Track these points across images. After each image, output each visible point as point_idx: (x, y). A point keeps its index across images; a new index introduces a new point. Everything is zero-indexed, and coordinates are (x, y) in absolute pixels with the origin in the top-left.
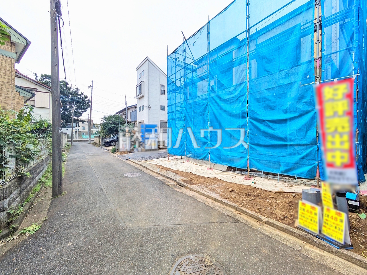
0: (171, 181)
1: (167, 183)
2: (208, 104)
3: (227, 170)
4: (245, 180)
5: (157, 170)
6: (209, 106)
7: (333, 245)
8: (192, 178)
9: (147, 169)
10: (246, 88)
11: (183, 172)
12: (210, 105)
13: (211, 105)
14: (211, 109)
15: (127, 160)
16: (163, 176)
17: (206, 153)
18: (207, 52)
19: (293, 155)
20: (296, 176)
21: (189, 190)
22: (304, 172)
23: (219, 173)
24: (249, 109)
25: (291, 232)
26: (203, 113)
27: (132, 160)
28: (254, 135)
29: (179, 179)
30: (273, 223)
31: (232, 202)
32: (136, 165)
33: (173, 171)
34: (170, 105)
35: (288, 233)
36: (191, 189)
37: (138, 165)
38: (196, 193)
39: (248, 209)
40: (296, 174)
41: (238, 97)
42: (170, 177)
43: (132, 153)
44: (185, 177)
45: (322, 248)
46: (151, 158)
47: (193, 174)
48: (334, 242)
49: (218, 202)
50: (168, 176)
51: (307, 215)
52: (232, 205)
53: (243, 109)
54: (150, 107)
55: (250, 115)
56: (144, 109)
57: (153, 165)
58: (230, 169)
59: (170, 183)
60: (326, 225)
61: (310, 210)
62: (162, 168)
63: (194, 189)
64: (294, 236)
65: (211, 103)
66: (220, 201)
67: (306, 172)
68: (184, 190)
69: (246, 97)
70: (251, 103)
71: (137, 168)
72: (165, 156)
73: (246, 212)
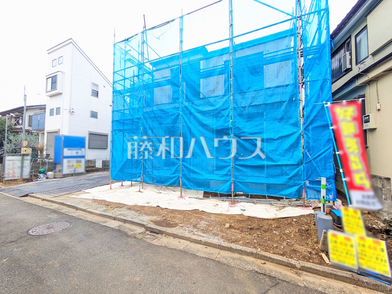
0: (133, 227)
1: (130, 233)
2: (179, 114)
3: (204, 197)
4: (231, 207)
5: (100, 209)
6: (180, 117)
7: (383, 281)
8: (165, 216)
9: (77, 209)
10: (229, 101)
11: (145, 206)
12: (182, 116)
13: (184, 117)
14: (184, 121)
15: (27, 195)
16: (115, 219)
17: (176, 176)
18: (178, 51)
19: (281, 175)
20: (284, 197)
21: (171, 237)
22: (292, 193)
23: (196, 202)
24: (233, 125)
25: (335, 275)
26: (172, 125)
27: (38, 196)
28: (239, 154)
29: (145, 219)
30: (311, 268)
31: (243, 245)
32: (50, 204)
33: (130, 208)
34: (116, 111)
35: (332, 278)
36: (175, 236)
37: (53, 204)
38: (185, 241)
39: (270, 252)
40: (285, 195)
41: (220, 110)
42: (129, 219)
43: (33, 182)
44: (153, 216)
45: (374, 288)
46: (79, 188)
47: (162, 209)
48: (381, 277)
49: (225, 250)
50: (125, 218)
51: (341, 248)
52: (249, 251)
53: (227, 124)
54: (72, 110)
55: (234, 131)
56: (61, 113)
57: (88, 201)
58: (207, 195)
59: (135, 232)
60: (364, 257)
61: (344, 241)
62: (108, 204)
63: (180, 234)
64: (340, 281)
65: (184, 114)
66: (228, 248)
67: (294, 192)
68: (163, 240)
69: (229, 112)
70: (235, 118)
71: (55, 211)
72: (101, 182)
73: (271, 258)
